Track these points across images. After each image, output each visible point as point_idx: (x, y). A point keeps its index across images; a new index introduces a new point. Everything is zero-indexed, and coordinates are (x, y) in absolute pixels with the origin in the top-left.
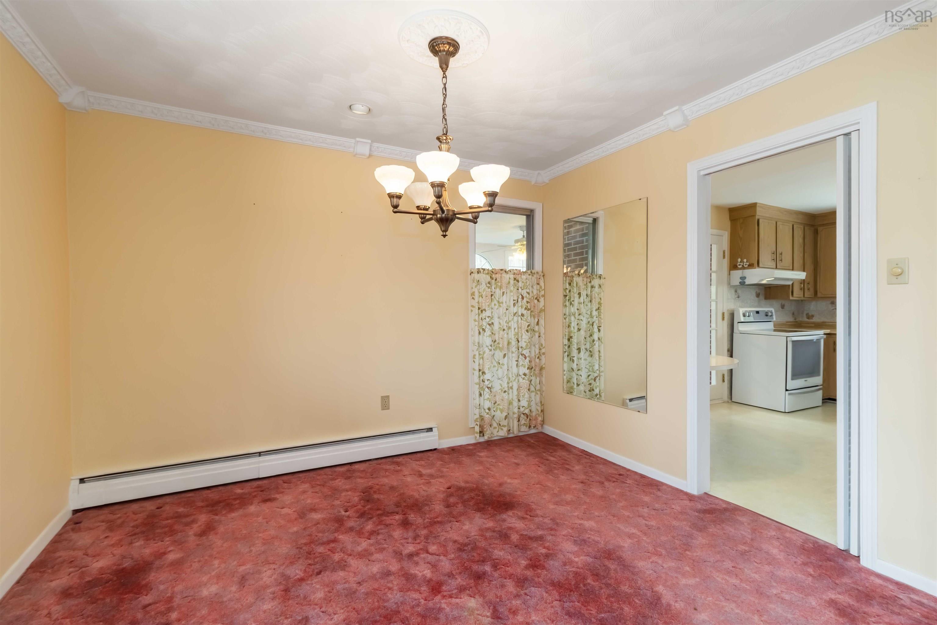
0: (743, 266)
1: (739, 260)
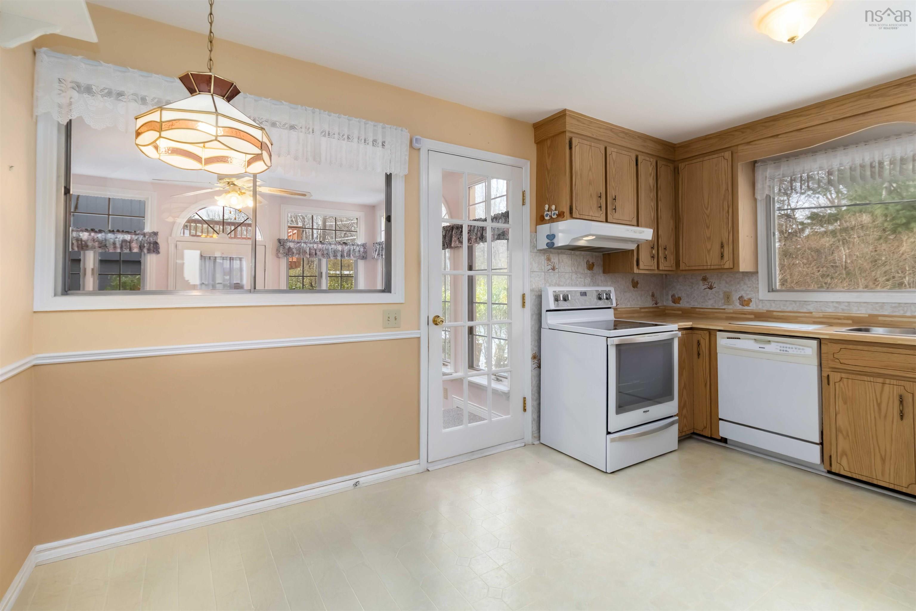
0: (551, 216)
1: (547, 207)
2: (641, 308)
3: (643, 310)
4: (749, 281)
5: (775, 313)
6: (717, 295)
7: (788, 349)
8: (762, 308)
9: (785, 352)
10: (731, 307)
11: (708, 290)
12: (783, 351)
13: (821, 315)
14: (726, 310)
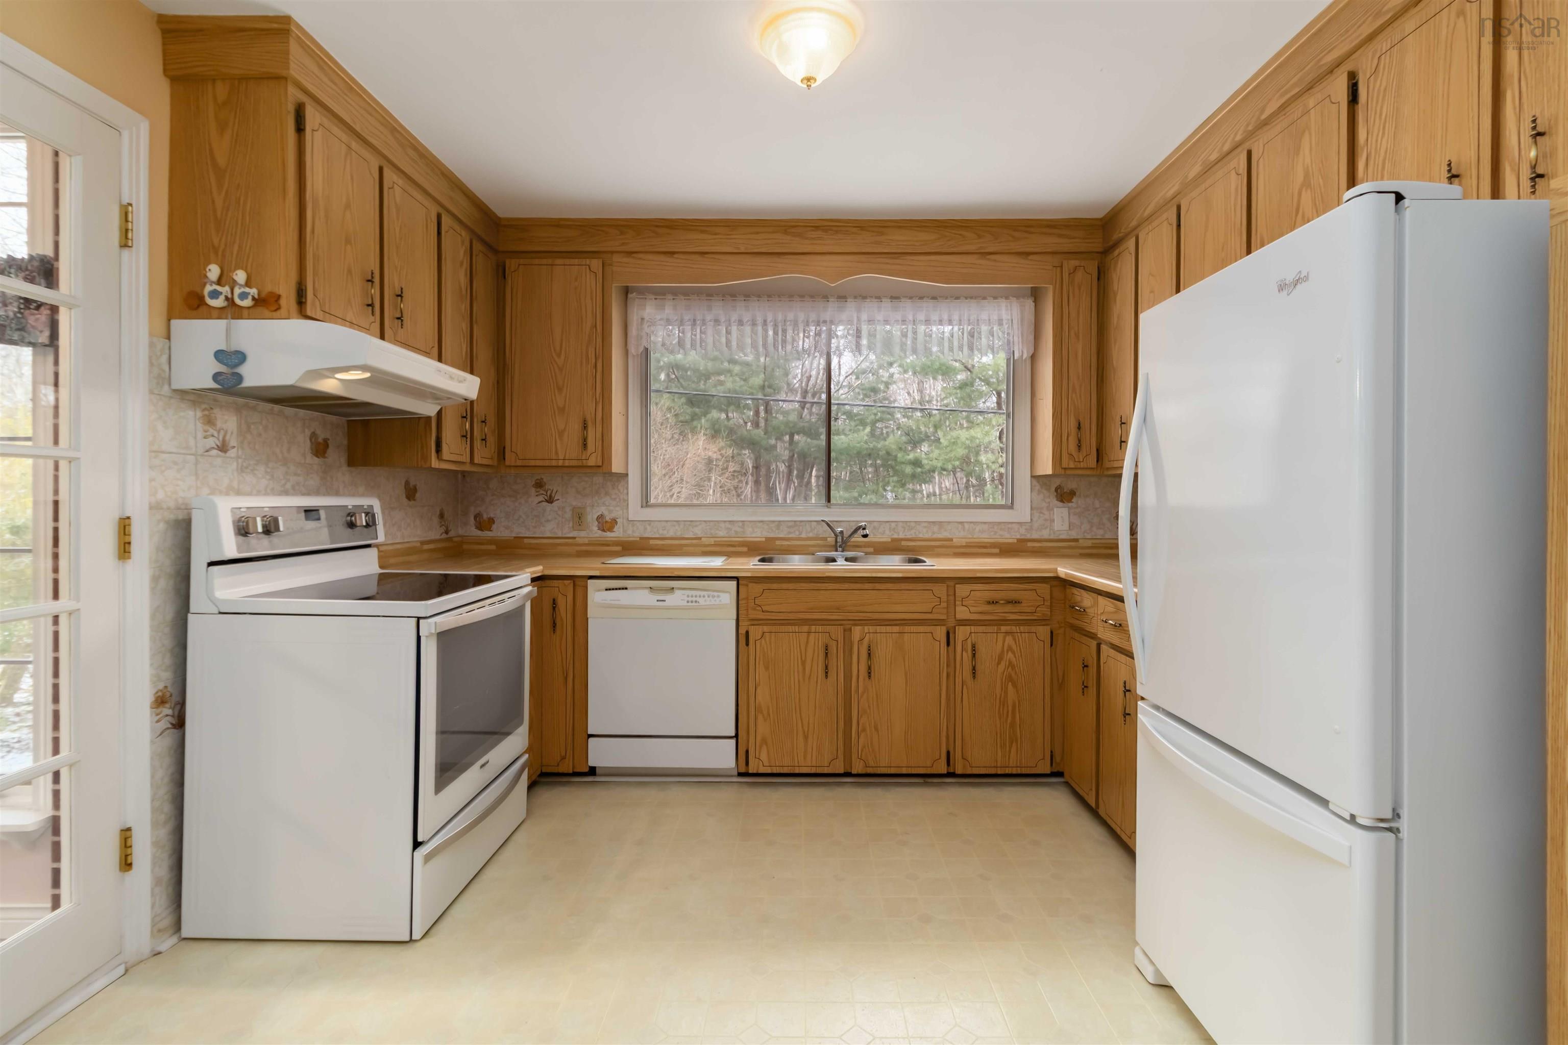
0: (230, 300)
1: (214, 271)
2: (423, 543)
3: (426, 547)
4: (613, 488)
5: (652, 542)
6: (560, 513)
7: (698, 599)
8: (634, 534)
9: (694, 604)
10: (583, 534)
11: (545, 504)
12: (692, 602)
13: (712, 541)
14: (577, 539)
